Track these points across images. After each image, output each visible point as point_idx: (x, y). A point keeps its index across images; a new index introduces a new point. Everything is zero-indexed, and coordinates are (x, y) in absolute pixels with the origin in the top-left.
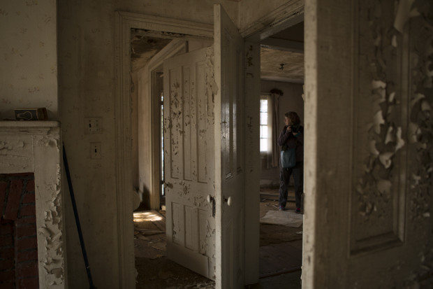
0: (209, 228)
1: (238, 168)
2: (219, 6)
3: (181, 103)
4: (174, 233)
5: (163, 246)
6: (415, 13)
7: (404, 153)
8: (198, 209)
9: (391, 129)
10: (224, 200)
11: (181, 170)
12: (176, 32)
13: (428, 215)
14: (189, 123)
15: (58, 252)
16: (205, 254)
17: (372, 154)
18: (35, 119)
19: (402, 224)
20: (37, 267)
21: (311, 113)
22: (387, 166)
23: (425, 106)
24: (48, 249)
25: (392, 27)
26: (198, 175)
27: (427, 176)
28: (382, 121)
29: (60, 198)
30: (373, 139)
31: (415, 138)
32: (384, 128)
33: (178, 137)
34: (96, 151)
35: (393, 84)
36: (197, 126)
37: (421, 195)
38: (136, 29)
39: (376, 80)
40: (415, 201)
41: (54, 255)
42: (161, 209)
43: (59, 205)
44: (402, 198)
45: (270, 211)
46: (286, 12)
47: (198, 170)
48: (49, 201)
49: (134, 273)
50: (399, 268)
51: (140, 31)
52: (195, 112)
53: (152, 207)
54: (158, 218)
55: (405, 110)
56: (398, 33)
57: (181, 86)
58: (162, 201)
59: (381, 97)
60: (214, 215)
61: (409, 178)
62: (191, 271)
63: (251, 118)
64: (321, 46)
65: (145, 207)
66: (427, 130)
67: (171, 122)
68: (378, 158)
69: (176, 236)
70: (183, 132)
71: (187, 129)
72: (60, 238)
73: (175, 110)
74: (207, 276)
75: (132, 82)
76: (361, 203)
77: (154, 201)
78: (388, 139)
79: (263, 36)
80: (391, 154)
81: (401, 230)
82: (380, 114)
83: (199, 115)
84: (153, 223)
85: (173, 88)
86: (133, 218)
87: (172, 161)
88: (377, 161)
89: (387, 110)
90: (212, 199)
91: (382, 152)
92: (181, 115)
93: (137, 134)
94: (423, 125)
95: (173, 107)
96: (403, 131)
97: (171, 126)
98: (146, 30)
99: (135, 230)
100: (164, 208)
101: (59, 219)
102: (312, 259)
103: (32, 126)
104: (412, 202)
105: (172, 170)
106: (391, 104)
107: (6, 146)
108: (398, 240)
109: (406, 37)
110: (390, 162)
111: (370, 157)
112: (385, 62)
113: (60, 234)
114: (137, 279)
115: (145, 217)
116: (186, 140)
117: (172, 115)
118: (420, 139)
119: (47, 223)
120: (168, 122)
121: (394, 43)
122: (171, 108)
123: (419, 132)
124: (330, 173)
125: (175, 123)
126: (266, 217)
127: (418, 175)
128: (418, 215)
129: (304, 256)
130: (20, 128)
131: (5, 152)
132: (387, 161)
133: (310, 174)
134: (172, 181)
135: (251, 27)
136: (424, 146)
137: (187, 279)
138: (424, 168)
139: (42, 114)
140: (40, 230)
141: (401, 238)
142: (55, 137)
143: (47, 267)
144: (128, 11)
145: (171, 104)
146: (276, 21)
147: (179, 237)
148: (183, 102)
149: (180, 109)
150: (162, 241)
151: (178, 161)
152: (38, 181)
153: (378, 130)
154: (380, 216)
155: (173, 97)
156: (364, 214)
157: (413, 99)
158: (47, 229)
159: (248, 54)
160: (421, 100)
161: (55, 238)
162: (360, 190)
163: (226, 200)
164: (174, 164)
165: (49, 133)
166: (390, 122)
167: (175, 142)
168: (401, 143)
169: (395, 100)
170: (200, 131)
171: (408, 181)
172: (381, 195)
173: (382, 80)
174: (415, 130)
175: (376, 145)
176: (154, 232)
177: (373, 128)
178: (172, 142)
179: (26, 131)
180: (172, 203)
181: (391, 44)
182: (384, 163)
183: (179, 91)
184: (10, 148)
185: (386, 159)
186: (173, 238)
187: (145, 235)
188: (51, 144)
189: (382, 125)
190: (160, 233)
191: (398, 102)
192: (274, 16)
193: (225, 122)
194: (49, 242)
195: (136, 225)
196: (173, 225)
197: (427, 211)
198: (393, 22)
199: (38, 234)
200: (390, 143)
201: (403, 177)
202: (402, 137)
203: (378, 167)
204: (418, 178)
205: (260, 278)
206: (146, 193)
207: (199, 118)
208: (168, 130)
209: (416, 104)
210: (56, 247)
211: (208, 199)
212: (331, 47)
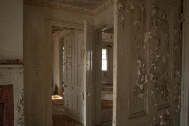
0: (81, 103)
1: (93, 80)
2: (86, 20)
3: (71, 53)
4: (68, 105)
5: (63, 110)
6: (151, 37)
7: (148, 84)
8: (77, 96)
9: (143, 76)
10: (87, 94)
11: (71, 80)
12: (70, 28)
13: (156, 104)
14: (74, 62)
15: (22, 115)
16: (80, 113)
17: (137, 85)
18: (14, 64)
19: (147, 108)
20: (13, 121)
21: (115, 73)
22: (142, 89)
23: (155, 68)
24: (18, 114)
25: (144, 42)
26: (77, 82)
27: (156, 91)
28: (140, 74)
29: (23, 94)
30: (137, 80)
31: (151, 79)
32: (141, 76)
33: (69, 67)
34: (37, 74)
35: (144, 61)
36: (77, 63)
37: (154, 98)
38: (54, 27)
39: (138, 60)
40: (152, 100)
41: (21, 117)
42: (62, 94)
43: (23, 97)
44: (147, 99)
45: (106, 95)
46: (111, 23)
47: (77, 80)
48: (19, 95)
49: (52, 122)
50: (146, 123)
51: (55, 27)
52: (76, 58)
53: (59, 93)
54: (61, 98)
55: (148, 69)
56: (145, 44)
57: (71, 47)
58: (63, 90)
59: (140, 66)
60: (83, 100)
61: (150, 92)
62: (74, 120)
63: (98, 61)
64: (119, 50)
65: (56, 93)
66: (156, 75)
67: (67, 61)
68: (139, 86)
69: (68, 106)
70: (72, 65)
71: (73, 64)
72: (23, 110)
73: (69, 56)
74: (81, 122)
75: (52, 47)
76: (133, 102)
77: (60, 91)
78: (142, 80)
79: (103, 30)
80: (143, 85)
81: (147, 110)
82: (139, 72)
83: (78, 59)
84: (59, 100)
85: (68, 48)
86: (51, 98)
87: (67, 76)
88: (138, 88)
89: (142, 69)
90: (83, 93)
91: (140, 84)
92: (71, 59)
93: (53, 63)
94: (155, 74)
95: (68, 55)
96: (147, 76)
97: (67, 63)
98: (58, 27)
99: (52, 103)
100: (64, 93)
101: (23, 102)
102: (115, 122)
103: (13, 66)
104: (151, 100)
105: (67, 80)
106: (143, 68)
107: (3, 74)
108: (146, 113)
109: (148, 45)
110: (143, 87)
111: (136, 86)
112: (141, 53)
113: (23, 108)
114: (53, 124)
115: (56, 97)
116: (73, 68)
117: (68, 58)
118: (153, 79)
119: (18, 104)
120: (66, 61)
121: (144, 47)
122: (67, 55)
123: (153, 76)
124: (122, 93)
125: (68, 61)
126: (104, 97)
127: (153, 91)
128: (153, 105)
129: (113, 120)
130: (8, 67)
131: (2, 77)
132: (142, 87)
133: (115, 93)
134: (67, 84)
135: (99, 26)
136: (155, 81)
137: (73, 123)
138: (155, 89)
139: (17, 62)
140: (15, 107)
141: (147, 113)
142: (22, 71)
143: (17, 121)
144: (51, 19)
145: (67, 54)
146: (108, 25)
147: (70, 107)
148: (72, 53)
149: (71, 56)
150: (63, 107)
151: (69, 76)
152: (15, 87)
153: (139, 77)
154: (139, 106)
155: (68, 51)
156: (133, 106)
157: (151, 65)
158: (18, 107)
159: (97, 36)
160: (154, 66)
161: (21, 110)
162: (132, 98)
163: (88, 94)
164: (68, 77)
165: (19, 69)
166: (143, 74)
167: (69, 69)
168: (146, 81)
169: (144, 66)
170: (79, 65)
171: (149, 93)
172: (140, 99)
173: (140, 60)
174: (152, 76)
175: (138, 82)
176: (59, 104)
177: (137, 76)
178: (67, 69)
179: (10, 68)
180: (67, 93)
181: (143, 47)
182: (141, 88)
183: (70, 49)
184: (4, 75)
185: (141, 86)
186: (67, 107)
187: (56, 105)
188: (20, 73)
189: (140, 75)
190: (62, 104)
191: (146, 67)
192: (107, 23)
193: (88, 64)
194: (19, 111)
195: (53, 101)
196: (67, 102)
197: (156, 103)
198: (144, 40)
199: (14, 108)
200: (143, 81)
201: (148, 92)
202: (147, 79)
203: (138, 89)
204: (152, 92)
205: (101, 123)
206: (56, 88)
207: (78, 60)
208: (66, 64)
209: (152, 67)
210: (21, 113)
211: (81, 94)
212: (122, 51)
